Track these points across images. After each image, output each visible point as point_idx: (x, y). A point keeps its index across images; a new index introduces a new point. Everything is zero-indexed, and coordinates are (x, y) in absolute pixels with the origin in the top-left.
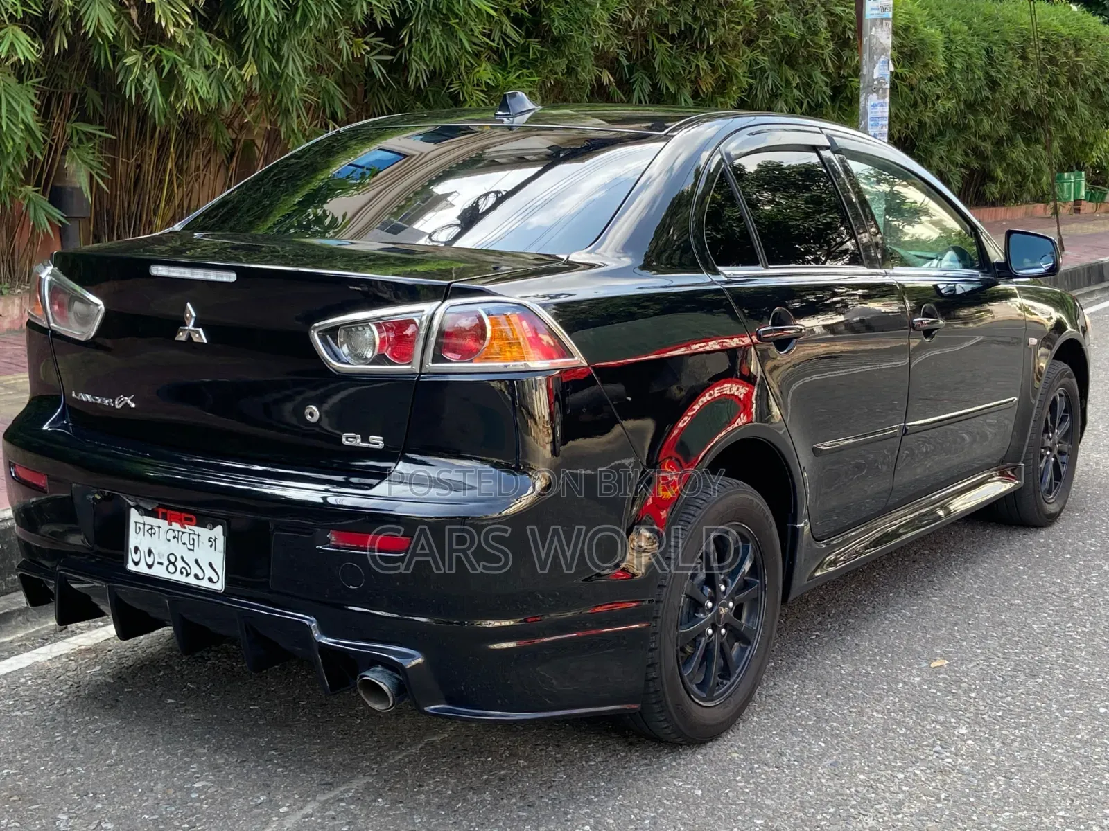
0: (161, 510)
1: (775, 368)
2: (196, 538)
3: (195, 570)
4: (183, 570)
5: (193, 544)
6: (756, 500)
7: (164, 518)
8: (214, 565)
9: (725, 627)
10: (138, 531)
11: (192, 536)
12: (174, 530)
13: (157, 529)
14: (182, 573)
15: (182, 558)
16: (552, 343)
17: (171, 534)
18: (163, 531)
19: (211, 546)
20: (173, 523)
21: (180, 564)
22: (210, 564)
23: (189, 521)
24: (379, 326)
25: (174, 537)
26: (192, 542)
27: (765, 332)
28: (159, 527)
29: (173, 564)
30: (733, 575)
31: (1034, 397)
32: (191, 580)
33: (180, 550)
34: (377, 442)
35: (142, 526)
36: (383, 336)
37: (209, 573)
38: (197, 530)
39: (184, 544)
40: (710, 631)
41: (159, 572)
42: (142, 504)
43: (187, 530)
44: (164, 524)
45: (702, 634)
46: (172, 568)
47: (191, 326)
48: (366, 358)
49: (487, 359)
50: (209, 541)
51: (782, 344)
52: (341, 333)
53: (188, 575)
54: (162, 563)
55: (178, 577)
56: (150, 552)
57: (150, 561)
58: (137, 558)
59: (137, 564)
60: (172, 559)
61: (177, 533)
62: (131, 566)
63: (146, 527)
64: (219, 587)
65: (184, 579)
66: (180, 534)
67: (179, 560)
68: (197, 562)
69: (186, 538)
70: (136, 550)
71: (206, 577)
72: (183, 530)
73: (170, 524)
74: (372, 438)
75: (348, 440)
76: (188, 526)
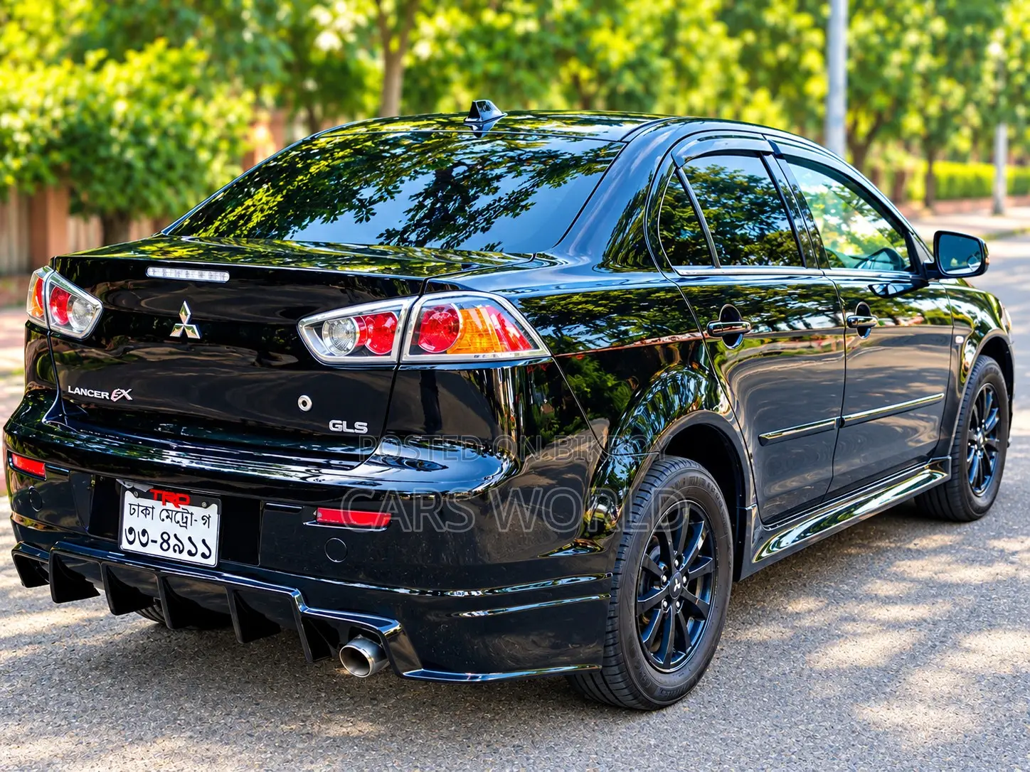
0: (157, 492)
1: (724, 362)
2: (189, 516)
3: (188, 546)
4: (177, 548)
5: (186, 523)
6: (708, 481)
7: (159, 499)
8: (207, 542)
9: (680, 600)
10: (132, 511)
11: (185, 515)
12: (167, 510)
13: (151, 510)
14: (175, 551)
15: (175, 535)
16: (518, 336)
17: (164, 514)
18: (157, 512)
19: (204, 524)
20: (167, 503)
21: (173, 541)
22: (204, 541)
23: (183, 501)
24: (358, 320)
25: (168, 517)
26: (185, 520)
27: (715, 327)
28: (153, 508)
29: (167, 542)
30: (687, 550)
31: (961, 391)
32: (184, 557)
33: (171, 528)
34: (361, 428)
35: (136, 508)
36: (363, 328)
37: (202, 549)
38: (191, 509)
39: (178, 522)
40: (665, 604)
41: (153, 550)
42: (138, 487)
43: (180, 510)
44: (158, 505)
45: (659, 605)
46: (165, 546)
47: (185, 324)
48: (348, 350)
49: (459, 351)
50: (203, 519)
51: (731, 339)
52: (326, 326)
53: (181, 552)
54: (155, 542)
55: (170, 554)
56: (144, 532)
57: (144, 540)
58: (131, 538)
59: (131, 543)
60: (165, 537)
61: (170, 512)
62: (125, 545)
63: (141, 508)
64: (212, 561)
65: (177, 556)
66: (174, 513)
67: (172, 538)
68: (190, 539)
69: (179, 517)
70: (131, 530)
71: (199, 553)
72: (177, 509)
73: (164, 504)
74: (357, 424)
75: (334, 426)
76: (182, 506)
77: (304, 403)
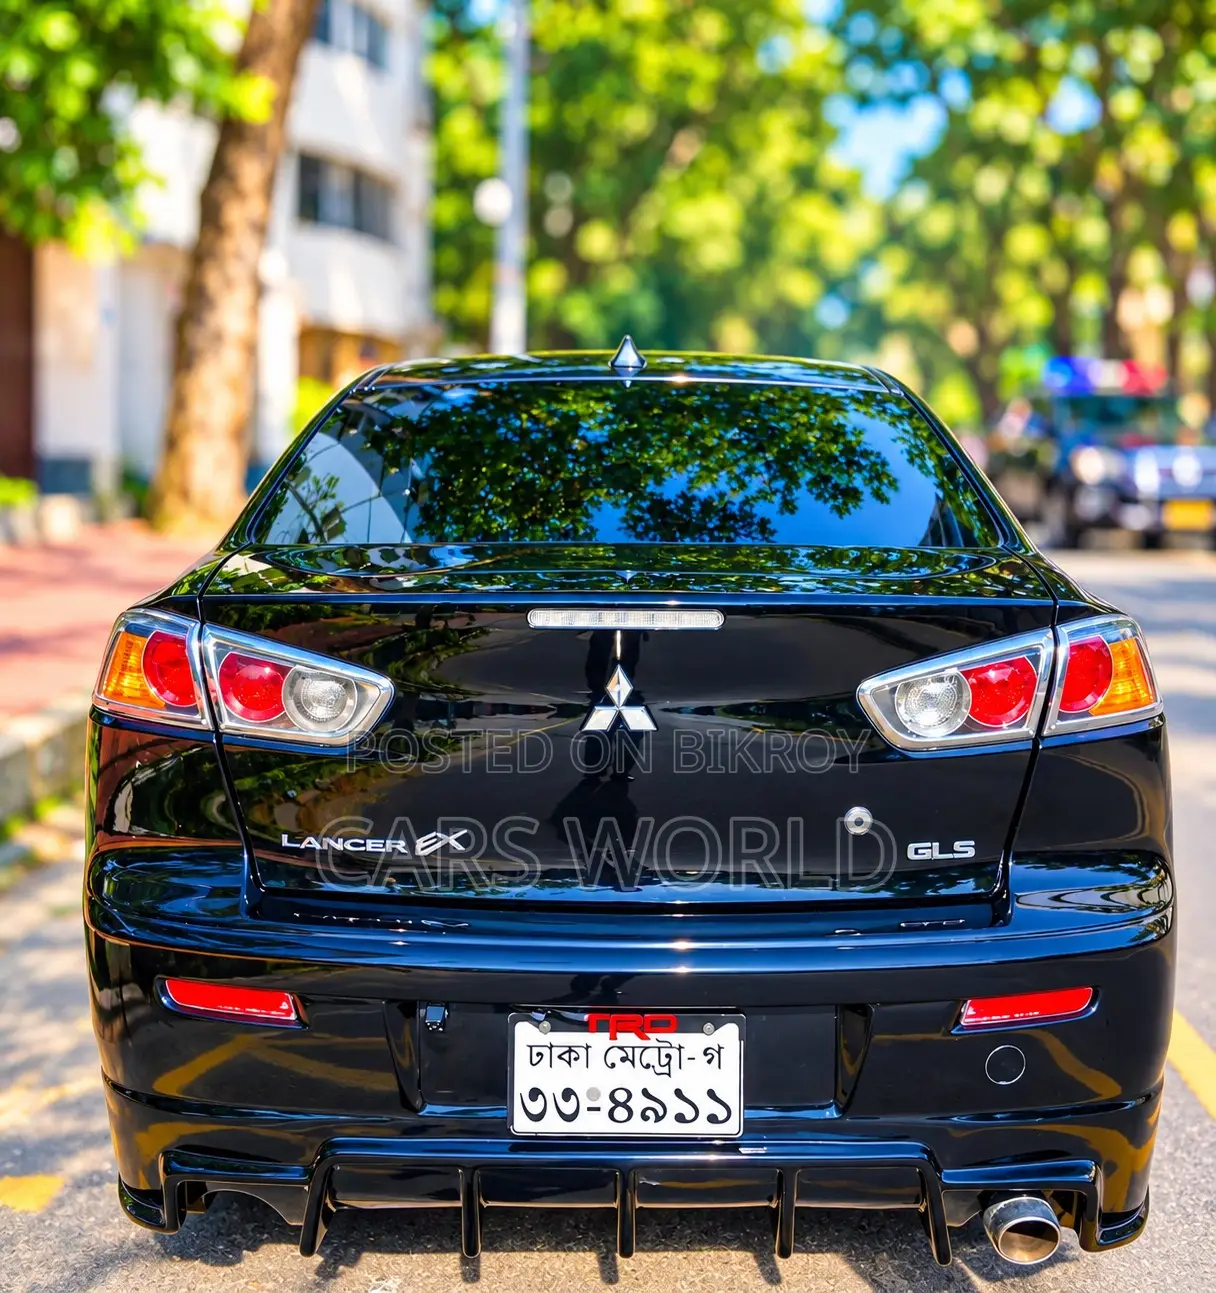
0: (594, 1015)
2: (674, 1053)
3: (675, 1106)
4: (650, 1113)
5: (669, 1064)
7: (599, 1028)
8: (719, 1095)
10: (536, 1059)
11: (664, 1052)
12: (621, 1048)
13: (582, 1052)
14: (645, 1118)
15: (645, 1093)
17: (615, 1056)
18: (596, 1055)
19: (709, 1062)
20: (619, 1035)
21: (638, 1103)
22: (711, 1094)
25: (623, 1059)
28: (588, 1047)
29: (625, 1104)
32: (669, 1127)
33: (633, 1078)
34: (965, 850)
35: (546, 1052)
37: (708, 1107)
38: (675, 1038)
39: (648, 1066)
41: (593, 1124)
43: (652, 1043)
44: (599, 1040)
46: (621, 1113)
50: (705, 1054)
54: (597, 1109)
55: (637, 1127)
56: (568, 1094)
57: (568, 1108)
58: (535, 1107)
59: (537, 1118)
60: (621, 1096)
61: (629, 1051)
62: (522, 1125)
63: (556, 1052)
64: (733, 1128)
65: (651, 1128)
66: (638, 1052)
67: (638, 1097)
68: (678, 1093)
69: (650, 1057)
70: (535, 1093)
71: (703, 1116)
72: (645, 1043)
73: (613, 1037)
74: (957, 845)
75: (916, 853)
76: (654, 1036)
77: (859, 823)
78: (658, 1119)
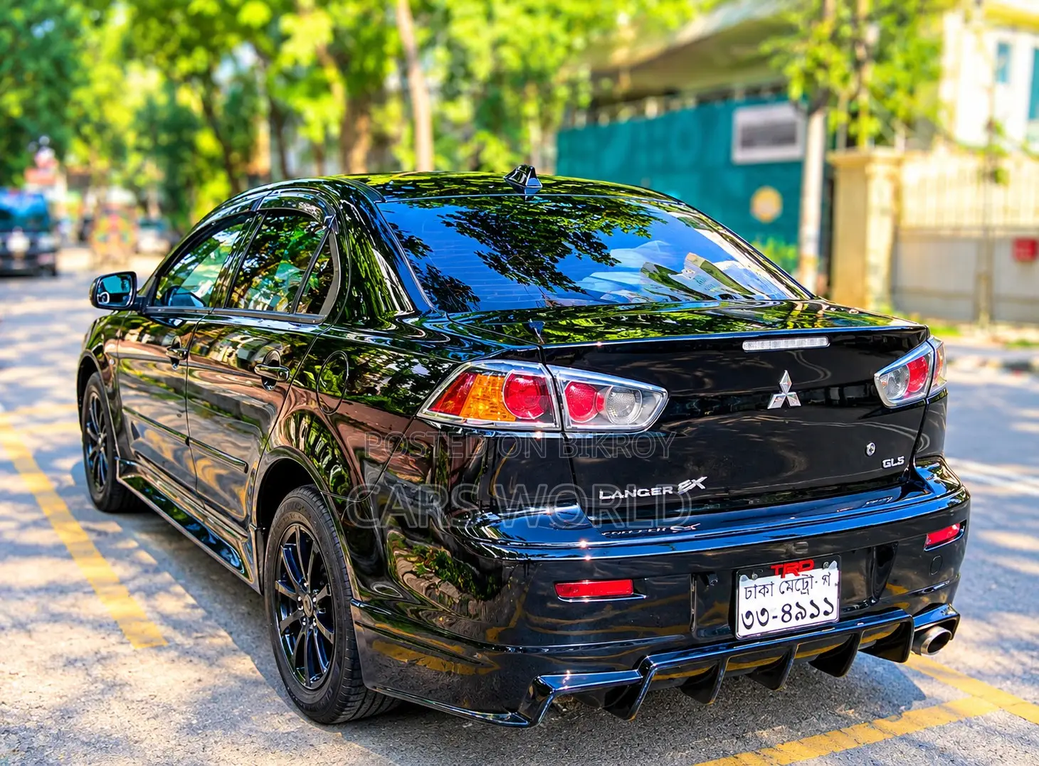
0: (778, 567)
2: (810, 580)
3: (810, 610)
4: (799, 615)
5: (807, 587)
7: (777, 573)
8: (829, 600)
10: (749, 594)
11: (805, 580)
12: (786, 582)
13: (769, 587)
14: (797, 618)
15: (798, 605)
17: (784, 587)
18: (776, 587)
19: (825, 583)
20: (786, 575)
21: (795, 611)
22: (826, 600)
25: (788, 588)
26: (805, 586)
28: (772, 584)
29: (789, 613)
32: (807, 621)
33: (792, 598)
34: (901, 461)
35: (753, 590)
37: (824, 607)
38: (812, 572)
39: (798, 590)
41: (775, 626)
43: (801, 577)
44: (776, 579)
46: (787, 617)
50: (823, 579)
54: (776, 617)
55: (793, 624)
56: (763, 611)
57: (763, 619)
58: (749, 621)
59: (748, 627)
60: (787, 609)
61: (790, 583)
62: (742, 632)
63: (758, 589)
64: (834, 616)
65: (801, 622)
66: (794, 582)
67: (794, 607)
68: (812, 603)
69: (800, 585)
70: (749, 614)
71: (822, 613)
72: (798, 577)
73: (784, 577)
76: (801, 573)
78: (803, 618)
